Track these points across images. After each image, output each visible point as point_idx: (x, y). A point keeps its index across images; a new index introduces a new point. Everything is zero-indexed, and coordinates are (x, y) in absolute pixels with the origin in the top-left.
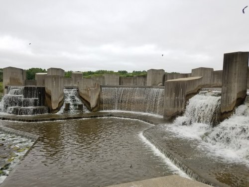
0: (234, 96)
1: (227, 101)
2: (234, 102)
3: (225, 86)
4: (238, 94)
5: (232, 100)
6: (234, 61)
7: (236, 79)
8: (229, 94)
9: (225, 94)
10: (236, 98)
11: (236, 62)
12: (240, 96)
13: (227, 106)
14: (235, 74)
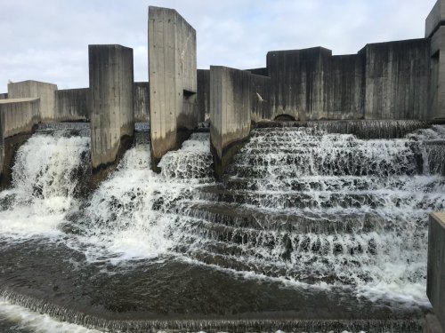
0: (115, 133)
1: (104, 144)
2: (116, 145)
3: (97, 113)
4: (121, 128)
5: (113, 142)
6: (110, 61)
7: (117, 99)
8: (105, 130)
9: (98, 130)
10: (119, 137)
11: (114, 64)
12: (126, 132)
13: (105, 153)
14: (114, 89)
